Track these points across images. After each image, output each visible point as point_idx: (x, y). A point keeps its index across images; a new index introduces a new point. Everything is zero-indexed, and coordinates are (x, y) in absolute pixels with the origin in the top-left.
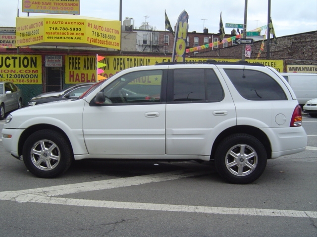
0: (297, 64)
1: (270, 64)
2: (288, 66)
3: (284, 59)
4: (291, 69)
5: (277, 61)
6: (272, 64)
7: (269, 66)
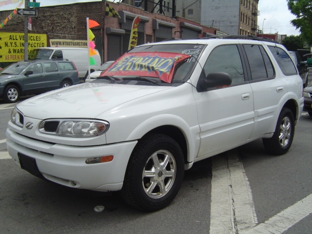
0: (60, 38)
1: (35, 39)
2: (51, 40)
3: (47, 33)
4: (53, 43)
5: (41, 35)
6: (37, 38)
7: (34, 40)
